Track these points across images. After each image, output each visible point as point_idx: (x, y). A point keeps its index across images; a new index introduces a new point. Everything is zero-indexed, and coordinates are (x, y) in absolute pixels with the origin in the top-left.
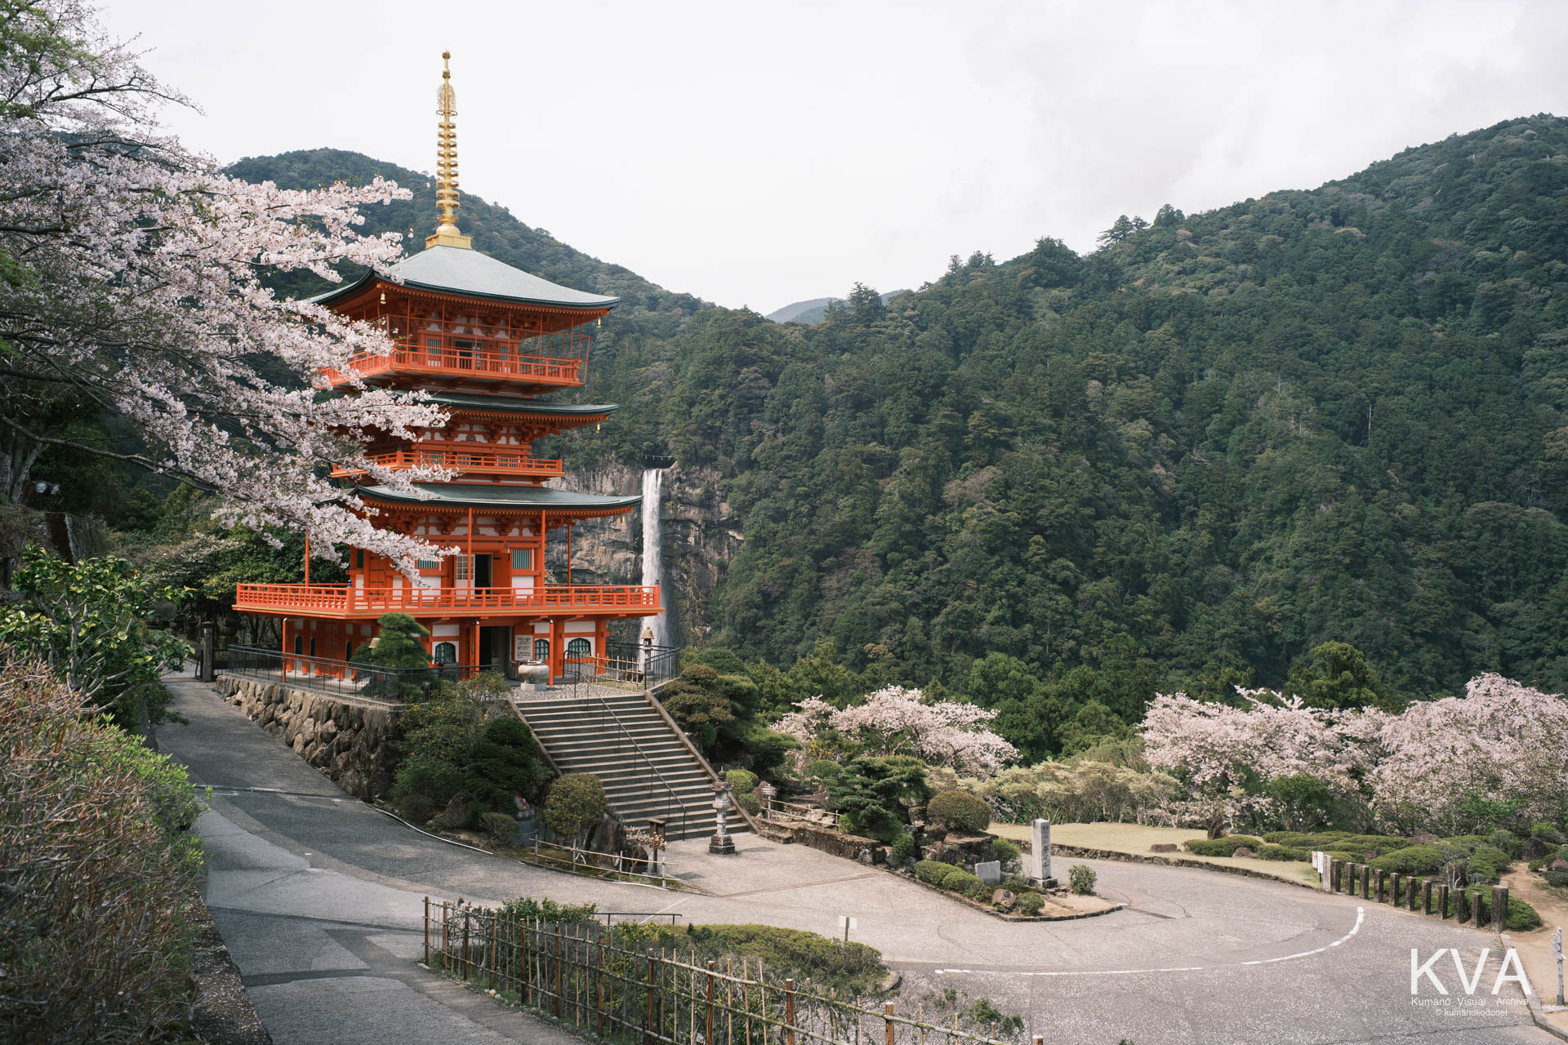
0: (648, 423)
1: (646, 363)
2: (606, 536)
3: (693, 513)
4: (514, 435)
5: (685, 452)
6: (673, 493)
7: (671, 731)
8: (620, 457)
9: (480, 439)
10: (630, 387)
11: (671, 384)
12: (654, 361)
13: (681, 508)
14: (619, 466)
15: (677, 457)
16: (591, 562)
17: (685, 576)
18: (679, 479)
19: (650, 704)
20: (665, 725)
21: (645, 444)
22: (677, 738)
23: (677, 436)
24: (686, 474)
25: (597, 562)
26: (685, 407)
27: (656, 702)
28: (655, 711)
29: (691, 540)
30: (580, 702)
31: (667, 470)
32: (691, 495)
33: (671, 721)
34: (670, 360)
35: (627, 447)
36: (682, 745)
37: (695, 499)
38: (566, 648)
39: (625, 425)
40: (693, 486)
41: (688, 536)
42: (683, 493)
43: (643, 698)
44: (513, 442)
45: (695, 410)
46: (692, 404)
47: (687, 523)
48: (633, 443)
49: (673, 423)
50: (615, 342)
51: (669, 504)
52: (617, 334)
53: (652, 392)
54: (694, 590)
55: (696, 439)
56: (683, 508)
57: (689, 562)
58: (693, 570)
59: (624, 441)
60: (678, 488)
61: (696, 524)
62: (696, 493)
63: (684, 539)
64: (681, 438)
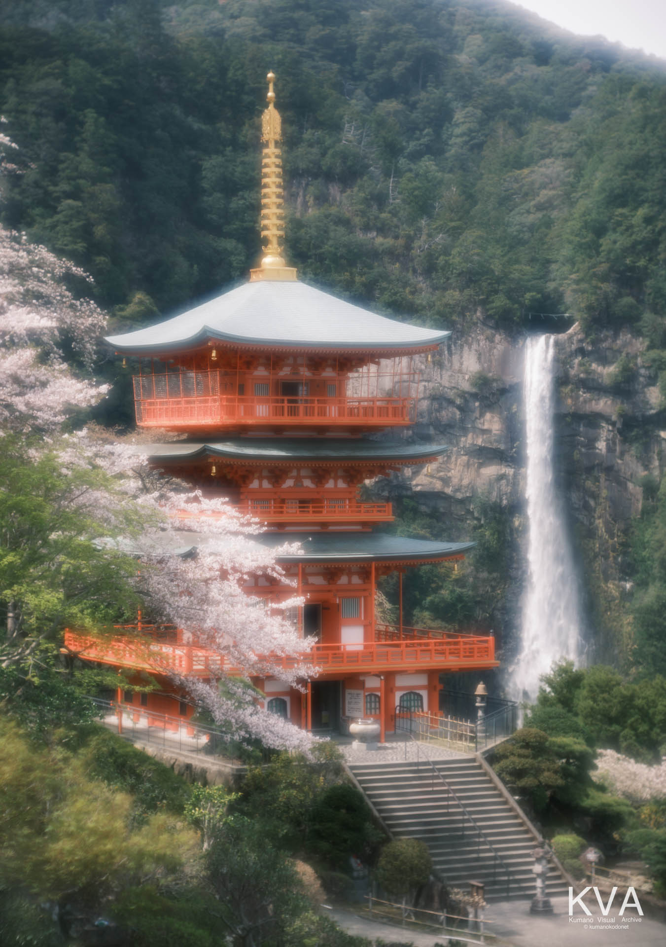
0: (533, 260)
1: (530, 162)
2: (468, 440)
3: (604, 405)
4: (342, 477)
5: (590, 308)
6: (573, 372)
7: (500, 795)
8: (489, 317)
9: (307, 483)
10: (505, 201)
11: (569, 199)
12: (544, 157)
13: (583, 395)
14: (489, 332)
15: (577, 315)
16: (446, 481)
17: (592, 503)
18: (581, 351)
19: (480, 767)
20: (495, 788)
21: (528, 295)
22: (506, 802)
23: (577, 282)
24: (593, 343)
25: (455, 481)
26: (590, 237)
27: (486, 766)
28: (485, 774)
29: (601, 445)
30: (410, 764)
31: (562, 337)
32: (601, 375)
33: (500, 785)
34: (569, 155)
35: (500, 301)
36: (511, 810)
37: (607, 381)
38: (397, 702)
39: (497, 267)
40: (604, 361)
41: (596, 439)
42: (587, 372)
43: (474, 760)
44: (341, 484)
45: (606, 242)
46: (600, 231)
47: (593, 420)
48: (509, 295)
49: (571, 261)
50: (483, 123)
51: (567, 390)
52: (486, 110)
53: (540, 207)
54: (606, 523)
55: (608, 287)
56: (588, 395)
57: (597, 480)
58: (604, 493)
59: (496, 292)
60: (581, 364)
61: (608, 420)
62: (608, 372)
63: (591, 443)
64: (584, 286)
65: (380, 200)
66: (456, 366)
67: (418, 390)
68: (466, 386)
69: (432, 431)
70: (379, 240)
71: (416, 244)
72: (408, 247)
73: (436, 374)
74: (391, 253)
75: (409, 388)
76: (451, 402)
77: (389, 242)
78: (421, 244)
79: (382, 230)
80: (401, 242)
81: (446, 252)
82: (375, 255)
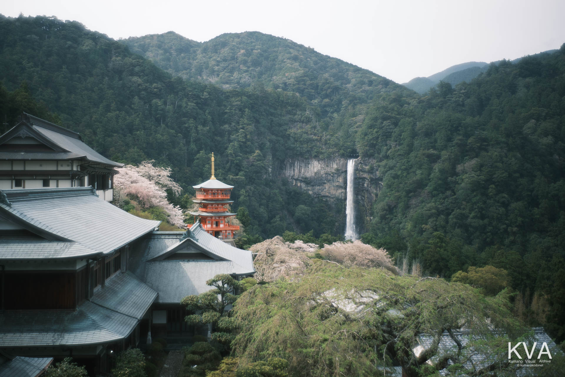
0: (351, 141)
1: (356, 115)
2: (334, 184)
3: (365, 175)
5: (362, 153)
6: (359, 168)
8: (339, 155)
11: (362, 126)
12: (359, 114)
13: (361, 173)
14: (339, 158)
15: (360, 155)
16: (329, 193)
17: (363, 198)
18: (361, 163)
21: (349, 150)
23: (360, 147)
24: (363, 161)
25: (331, 193)
26: (363, 136)
29: (366, 185)
31: (356, 159)
32: (365, 168)
35: (342, 151)
37: (367, 170)
39: (341, 143)
40: (366, 165)
41: (364, 184)
42: (362, 168)
45: (367, 137)
46: (366, 134)
47: (364, 179)
48: (344, 150)
49: (359, 142)
51: (357, 172)
53: (356, 127)
54: (367, 203)
55: (367, 148)
56: (362, 173)
57: (365, 193)
58: (366, 196)
59: (341, 149)
60: (361, 166)
61: (367, 179)
62: (367, 168)
63: (363, 185)
64: (361, 148)
65: (315, 127)
66: (331, 166)
67: (322, 172)
68: (334, 171)
69: (326, 182)
70: (314, 137)
71: (322, 138)
72: (321, 139)
73: (327, 168)
74: (317, 140)
75: (320, 172)
76: (330, 175)
77: (317, 137)
78: (324, 138)
79: (315, 135)
80: (319, 138)
81: (329, 140)
82: (314, 140)
